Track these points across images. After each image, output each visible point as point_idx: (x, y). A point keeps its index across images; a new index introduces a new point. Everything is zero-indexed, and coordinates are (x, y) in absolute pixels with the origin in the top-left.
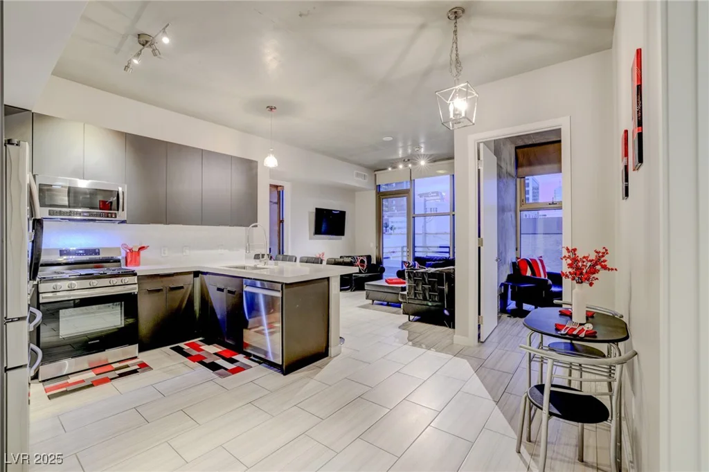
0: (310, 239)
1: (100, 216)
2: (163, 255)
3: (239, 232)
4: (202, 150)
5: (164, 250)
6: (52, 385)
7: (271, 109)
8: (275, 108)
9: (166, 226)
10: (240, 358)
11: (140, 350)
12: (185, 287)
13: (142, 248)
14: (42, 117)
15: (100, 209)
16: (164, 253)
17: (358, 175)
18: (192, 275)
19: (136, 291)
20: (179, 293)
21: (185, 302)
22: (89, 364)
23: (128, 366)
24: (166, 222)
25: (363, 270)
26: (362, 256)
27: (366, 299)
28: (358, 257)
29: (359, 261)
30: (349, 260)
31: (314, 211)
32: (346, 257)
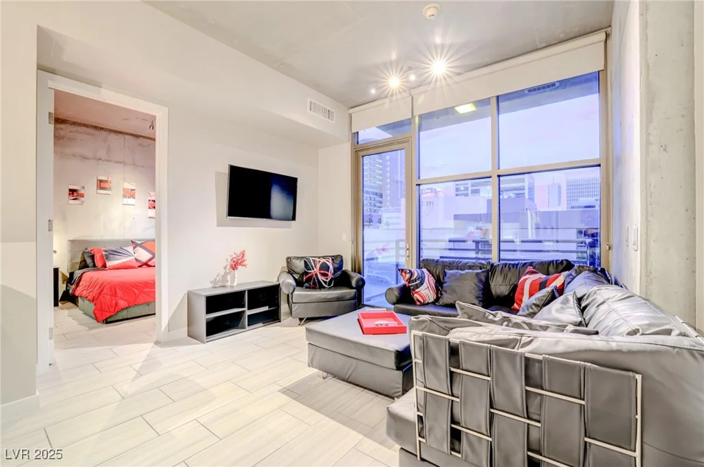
0: (219, 225)
25: (325, 282)
26: (324, 257)
27: (309, 366)
28: (318, 260)
29: (318, 266)
30: (302, 264)
31: (228, 171)
32: (297, 258)
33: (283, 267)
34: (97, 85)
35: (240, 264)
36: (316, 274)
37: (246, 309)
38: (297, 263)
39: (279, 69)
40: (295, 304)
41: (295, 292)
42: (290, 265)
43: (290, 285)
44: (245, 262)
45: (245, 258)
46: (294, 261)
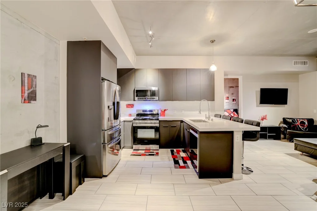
0: (257, 106)
1: (150, 99)
2: (174, 113)
4: (186, 69)
5: (174, 111)
6: (135, 152)
7: (213, 42)
8: (215, 41)
9: (172, 101)
10: (189, 162)
11: (160, 148)
12: (177, 127)
14: (137, 70)
15: (150, 96)
17: (296, 63)
18: (180, 122)
19: (158, 126)
20: (174, 129)
21: (177, 131)
22: (146, 148)
23: (153, 152)
24: (173, 100)
25: (303, 129)
26: (302, 119)
27: (295, 150)
28: (299, 120)
29: (299, 122)
30: (291, 121)
31: (260, 90)
32: (288, 118)
33: (281, 121)
34: (227, 75)
35: (265, 119)
36: (298, 125)
37: (267, 133)
38: (288, 120)
39: (280, 56)
40: (288, 134)
41: (288, 130)
42: (285, 121)
43: (285, 127)
44: (267, 119)
45: (267, 117)
46: (287, 119)
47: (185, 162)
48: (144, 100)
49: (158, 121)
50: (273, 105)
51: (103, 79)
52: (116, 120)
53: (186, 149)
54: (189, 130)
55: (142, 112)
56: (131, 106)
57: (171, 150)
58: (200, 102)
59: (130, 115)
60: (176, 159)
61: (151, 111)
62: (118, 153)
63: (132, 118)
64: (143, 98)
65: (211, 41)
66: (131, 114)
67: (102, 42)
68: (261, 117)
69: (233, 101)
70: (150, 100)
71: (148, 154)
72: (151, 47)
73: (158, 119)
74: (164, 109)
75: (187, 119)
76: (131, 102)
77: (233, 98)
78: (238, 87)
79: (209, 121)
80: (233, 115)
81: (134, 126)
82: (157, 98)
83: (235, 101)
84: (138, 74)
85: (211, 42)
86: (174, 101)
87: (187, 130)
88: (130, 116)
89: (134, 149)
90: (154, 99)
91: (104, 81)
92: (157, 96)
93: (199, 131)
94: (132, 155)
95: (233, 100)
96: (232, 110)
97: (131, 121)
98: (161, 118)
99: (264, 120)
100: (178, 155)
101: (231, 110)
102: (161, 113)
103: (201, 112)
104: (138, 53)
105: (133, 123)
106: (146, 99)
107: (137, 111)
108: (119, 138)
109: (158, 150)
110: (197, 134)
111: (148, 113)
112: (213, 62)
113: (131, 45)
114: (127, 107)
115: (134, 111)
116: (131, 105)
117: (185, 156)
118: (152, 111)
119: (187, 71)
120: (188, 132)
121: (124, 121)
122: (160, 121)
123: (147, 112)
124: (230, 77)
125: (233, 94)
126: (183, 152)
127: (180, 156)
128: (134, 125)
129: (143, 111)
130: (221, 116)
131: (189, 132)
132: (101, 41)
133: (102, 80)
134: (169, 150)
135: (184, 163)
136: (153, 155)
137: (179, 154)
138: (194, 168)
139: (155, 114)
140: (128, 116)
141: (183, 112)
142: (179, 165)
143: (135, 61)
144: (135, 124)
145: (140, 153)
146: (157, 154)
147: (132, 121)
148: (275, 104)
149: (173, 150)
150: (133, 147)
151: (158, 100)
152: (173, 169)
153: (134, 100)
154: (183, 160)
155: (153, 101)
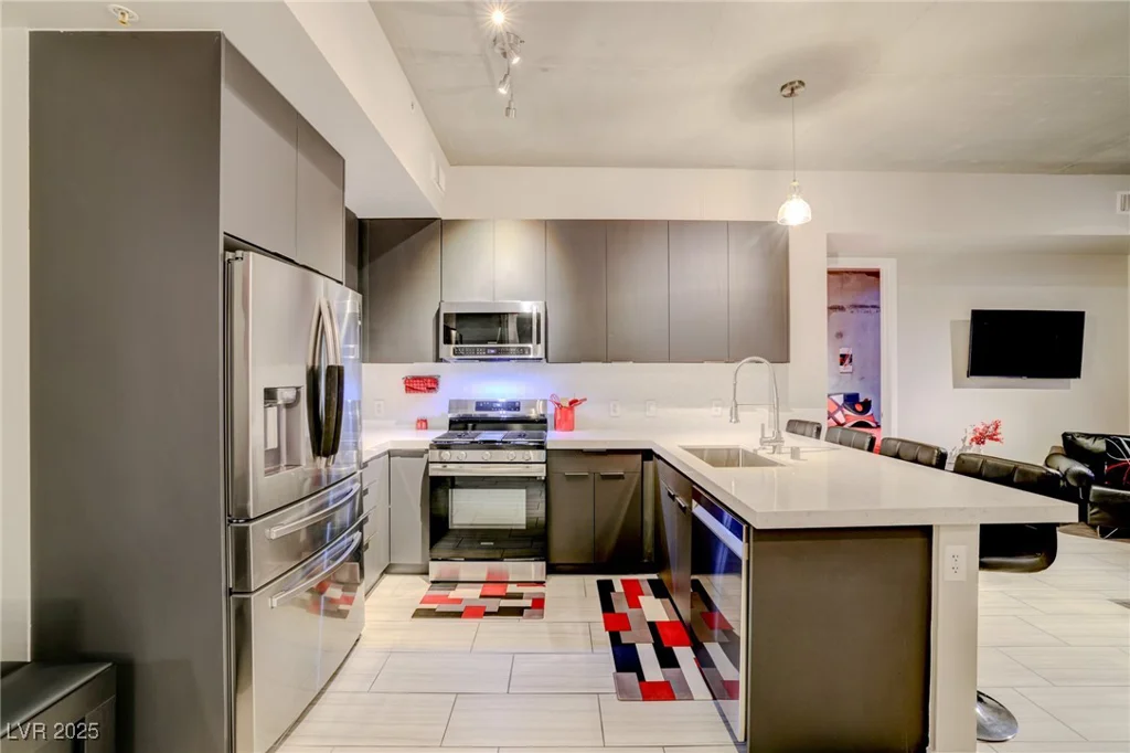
0: (956, 385)
1: (510, 353)
2: (612, 414)
3: (754, 373)
4: (667, 222)
5: (615, 406)
7: (791, 89)
8: (802, 84)
9: (606, 364)
12: (626, 478)
13: (573, 403)
14: (451, 224)
16: (615, 411)
18: (640, 456)
19: (542, 475)
21: (629, 499)
22: (489, 574)
23: (520, 596)
24: (607, 359)
30: (1100, 445)
31: (969, 318)
32: (1088, 436)
33: (1053, 447)
35: (991, 438)
38: (1088, 443)
39: (1063, 173)
40: (1093, 505)
41: (1094, 488)
42: (1071, 447)
43: (1080, 476)
44: (999, 437)
45: (998, 431)
46: (1080, 440)
47: (667, 660)
48: (480, 360)
49: (540, 455)
50: (1025, 381)
51: (235, 243)
52: (324, 459)
53: (664, 577)
54: (691, 503)
55: (472, 412)
56: (428, 384)
57: (599, 582)
58: (736, 365)
59: (423, 424)
60: (626, 638)
61: (513, 406)
62: (349, 601)
63: (424, 439)
64: (475, 351)
65: (783, 88)
66: (425, 421)
67: (227, 41)
68: (970, 430)
69: (841, 364)
70: (509, 360)
71: (493, 605)
72: (507, 114)
73: (541, 446)
74: (570, 400)
75: (672, 446)
76: (427, 368)
77: (844, 351)
78: (877, 307)
79: (776, 457)
80: (842, 420)
81: (432, 478)
82: (536, 350)
83: (851, 361)
84: (454, 244)
85: (787, 91)
86: (614, 364)
87: (673, 497)
88: (421, 428)
89: (432, 577)
90: (524, 353)
91: (239, 253)
92: (538, 342)
93: (749, 525)
94: (419, 613)
95: (843, 357)
96: (840, 400)
97: (419, 454)
98: (555, 438)
99: (987, 441)
100: (631, 613)
101: (834, 398)
102: (556, 415)
103: (740, 413)
104: (456, 154)
105: (428, 463)
106: (487, 354)
107: (454, 405)
108: (350, 539)
109: (541, 583)
110: (740, 538)
111: (504, 414)
112: (796, 184)
113: (417, 104)
114: (409, 389)
115: (437, 408)
116: (427, 378)
117: (667, 619)
118: (518, 408)
119: (670, 229)
120: (684, 509)
121: (390, 454)
122: (549, 452)
123: (498, 409)
124: (845, 263)
125: (840, 335)
126: (656, 597)
127: (643, 616)
128: (436, 470)
129: (478, 408)
130: (819, 430)
131: (685, 511)
132: (219, 35)
133: (229, 248)
134: (591, 581)
135: (663, 665)
136: (519, 611)
137: (638, 605)
138: (714, 698)
139: (533, 422)
140: (414, 426)
141: (653, 408)
142: (641, 677)
143: (442, 183)
144: (440, 466)
145: (459, 601)
146: (539, 603)
147: (427, 451)
148: (1030, 376)
149: (610, 582)
150: (428, 567)
151: (543, 356)
152: (613, 703)
153: (438, 359)
154: (654, 645)
155: (522, 364)
